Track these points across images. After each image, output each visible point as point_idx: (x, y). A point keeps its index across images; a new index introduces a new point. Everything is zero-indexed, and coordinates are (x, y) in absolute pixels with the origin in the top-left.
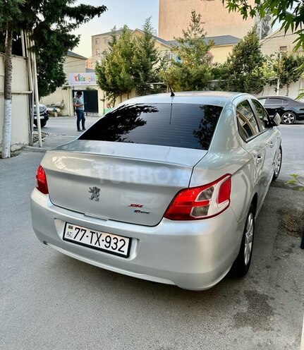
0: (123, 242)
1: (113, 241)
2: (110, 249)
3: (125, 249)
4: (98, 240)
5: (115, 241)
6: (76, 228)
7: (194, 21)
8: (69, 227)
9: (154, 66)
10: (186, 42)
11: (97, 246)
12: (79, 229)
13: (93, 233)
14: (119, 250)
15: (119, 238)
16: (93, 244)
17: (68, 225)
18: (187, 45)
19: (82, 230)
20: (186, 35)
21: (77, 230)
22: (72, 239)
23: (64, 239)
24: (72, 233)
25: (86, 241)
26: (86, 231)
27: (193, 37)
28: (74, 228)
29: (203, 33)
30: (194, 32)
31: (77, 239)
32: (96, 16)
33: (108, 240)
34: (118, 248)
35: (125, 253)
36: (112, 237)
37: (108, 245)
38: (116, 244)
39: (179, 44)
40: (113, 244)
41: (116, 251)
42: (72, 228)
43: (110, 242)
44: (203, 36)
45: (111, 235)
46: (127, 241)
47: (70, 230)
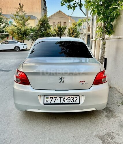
0: (76, 98)
1: (71, 99)
2: (71, 102)
3: (78, 101)
4: (64, 100)
6: (51, 98)
7: (20, 7)
8: (46, 98)
10: (17, 16)
11: (64, 103)
12: (53, 98)
13: (60, 98)
14: (75, 102)
15: (74, 97)
16: (62, 102)
17: (45, 97)
19: (54, 98)
20: (17, 13)
21: (52, 98)
22: (50, 103)
23: (44, 104)
24: (49, 100)
25: (57, 102)
26: (56, 98)
27: (20, 14)
30: (20, 12)
31: (52, 102)
33: (69, 99)
34: (74, 101)
36: (71, 97)
37: (69, 101)
38: (73, 99)
39: (14, 17)
41: (74, 102)
42: (48, 98)
44: (25, 14)
45: (70, 97)
46: (78, 97)
47: (47, 99)
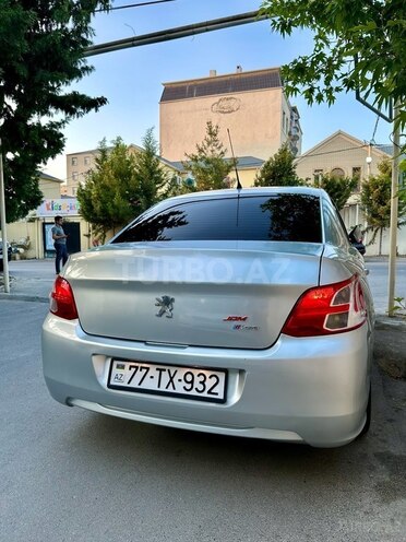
0: (214, 380)
1: (197, 380)
2: (194, 393)
3: (220, 389)
4: (171, 380)
5: (202, 378)
6: (131, 367)
7: (211, 134)
8: (118, 367)
9: (159, 191)
10: (201, 160)
11: (170, 390)
12: (137, 368)
13: (161, 370)
14: (209, 392)
15: (208, 373)
16: (163, 389)
17: (115, 363)
18: (202, 164)
19: (142, 368)
20: (201, 151)
21: (133, 370)
22: (125, 384)
23: (109, 386)
24: (124, 375)
25: (150, 384)
26: (148, 369)
27: (209, 155)
28: (127, 367)
29: (223, 149)
30: (210, 148)
31: (134, 384)
32: (93, 110)
33: (189, 378)
34: (207, 390)
35: (221, 396)
36: (196, 372)
37: (188, 386)
38: (202, 383)
39: (193, 163)
40: (197, 385)
41: (205, 394)
42: (123, 367)
43: (192, 382)
44: (222, 153)
45: (192, 371)
46: (222, 376)
47: (120, 371)
